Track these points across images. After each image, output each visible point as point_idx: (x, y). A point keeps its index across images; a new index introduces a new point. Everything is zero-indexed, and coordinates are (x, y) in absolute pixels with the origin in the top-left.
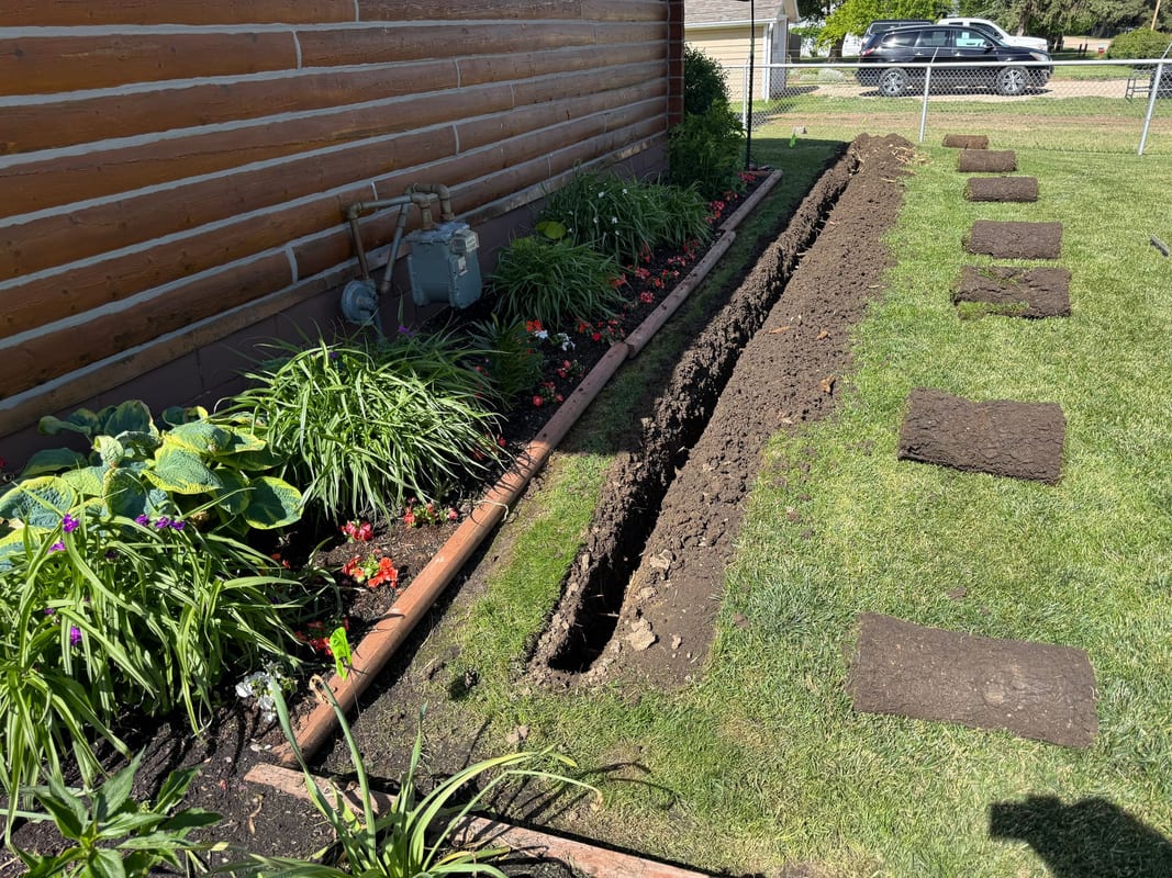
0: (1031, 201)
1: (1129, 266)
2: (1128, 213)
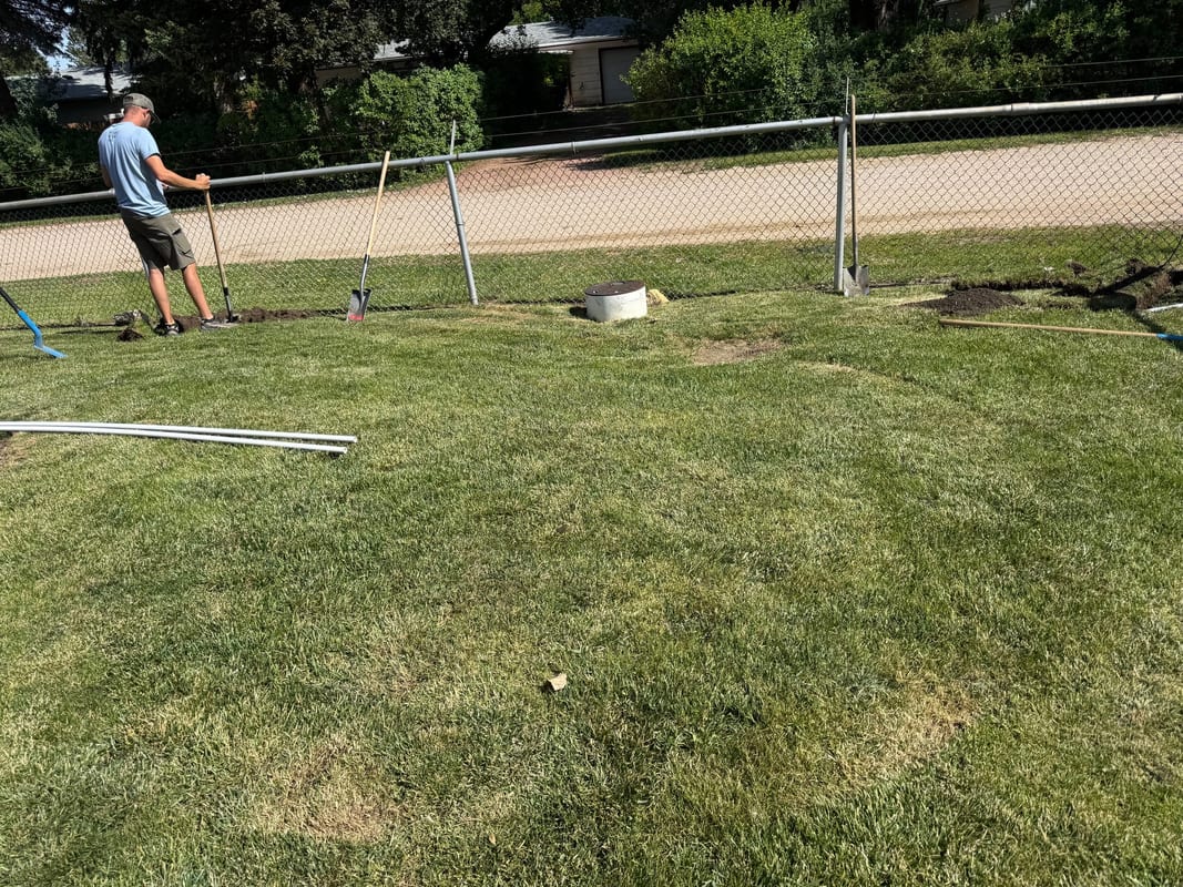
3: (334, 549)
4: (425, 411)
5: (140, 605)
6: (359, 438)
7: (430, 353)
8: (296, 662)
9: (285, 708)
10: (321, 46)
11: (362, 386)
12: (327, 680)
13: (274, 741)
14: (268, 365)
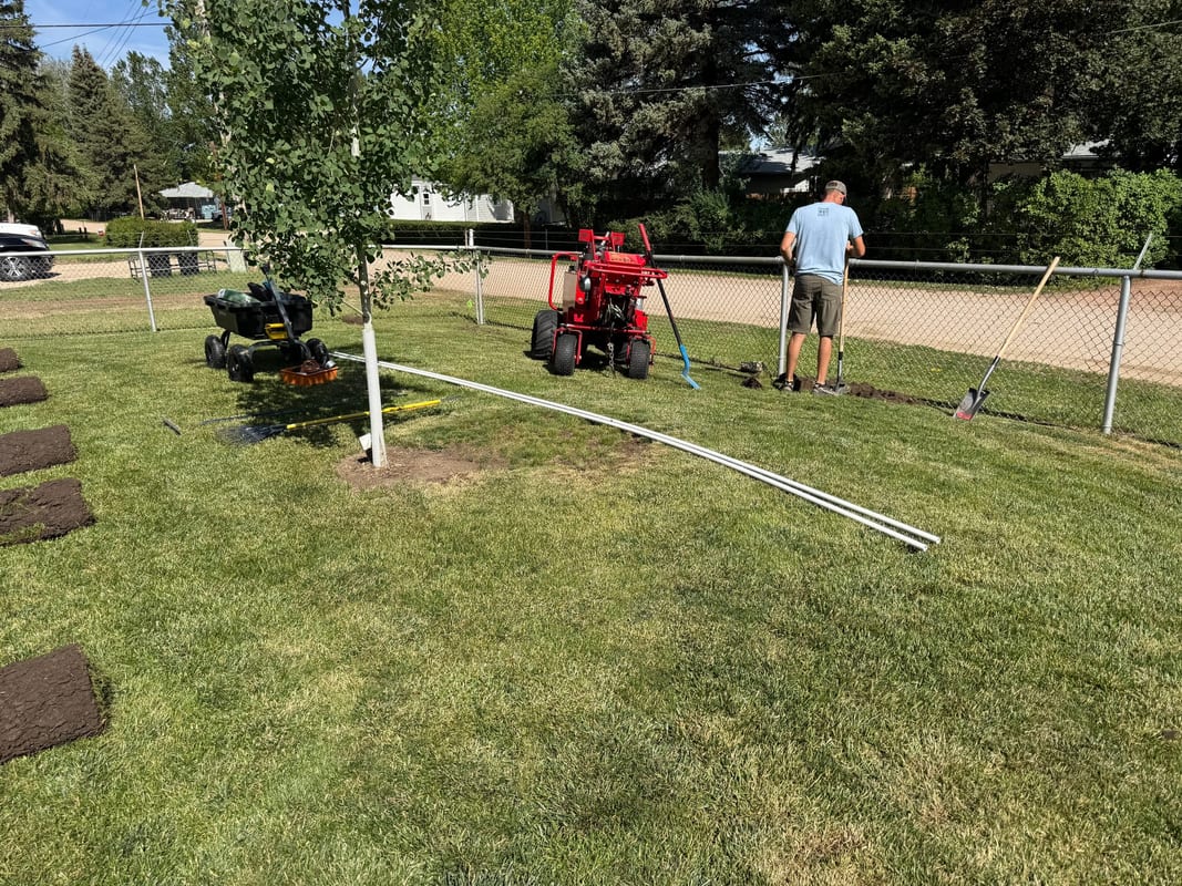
0: (40, 400)
1: (147, 451)
2: (140, 396)
3: (893, 644)
4: (1022, 536)
5: (713, 619)
6: (942, 541)
7: (1038, 473)
8: (832, 735)
9: (813, 774)
10: (1008, 141)
11: (957, 488)
12: (857, 768)
13: (794, 799)
14: (867, 441)
